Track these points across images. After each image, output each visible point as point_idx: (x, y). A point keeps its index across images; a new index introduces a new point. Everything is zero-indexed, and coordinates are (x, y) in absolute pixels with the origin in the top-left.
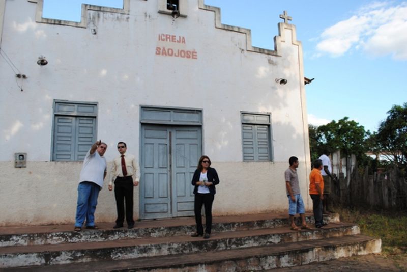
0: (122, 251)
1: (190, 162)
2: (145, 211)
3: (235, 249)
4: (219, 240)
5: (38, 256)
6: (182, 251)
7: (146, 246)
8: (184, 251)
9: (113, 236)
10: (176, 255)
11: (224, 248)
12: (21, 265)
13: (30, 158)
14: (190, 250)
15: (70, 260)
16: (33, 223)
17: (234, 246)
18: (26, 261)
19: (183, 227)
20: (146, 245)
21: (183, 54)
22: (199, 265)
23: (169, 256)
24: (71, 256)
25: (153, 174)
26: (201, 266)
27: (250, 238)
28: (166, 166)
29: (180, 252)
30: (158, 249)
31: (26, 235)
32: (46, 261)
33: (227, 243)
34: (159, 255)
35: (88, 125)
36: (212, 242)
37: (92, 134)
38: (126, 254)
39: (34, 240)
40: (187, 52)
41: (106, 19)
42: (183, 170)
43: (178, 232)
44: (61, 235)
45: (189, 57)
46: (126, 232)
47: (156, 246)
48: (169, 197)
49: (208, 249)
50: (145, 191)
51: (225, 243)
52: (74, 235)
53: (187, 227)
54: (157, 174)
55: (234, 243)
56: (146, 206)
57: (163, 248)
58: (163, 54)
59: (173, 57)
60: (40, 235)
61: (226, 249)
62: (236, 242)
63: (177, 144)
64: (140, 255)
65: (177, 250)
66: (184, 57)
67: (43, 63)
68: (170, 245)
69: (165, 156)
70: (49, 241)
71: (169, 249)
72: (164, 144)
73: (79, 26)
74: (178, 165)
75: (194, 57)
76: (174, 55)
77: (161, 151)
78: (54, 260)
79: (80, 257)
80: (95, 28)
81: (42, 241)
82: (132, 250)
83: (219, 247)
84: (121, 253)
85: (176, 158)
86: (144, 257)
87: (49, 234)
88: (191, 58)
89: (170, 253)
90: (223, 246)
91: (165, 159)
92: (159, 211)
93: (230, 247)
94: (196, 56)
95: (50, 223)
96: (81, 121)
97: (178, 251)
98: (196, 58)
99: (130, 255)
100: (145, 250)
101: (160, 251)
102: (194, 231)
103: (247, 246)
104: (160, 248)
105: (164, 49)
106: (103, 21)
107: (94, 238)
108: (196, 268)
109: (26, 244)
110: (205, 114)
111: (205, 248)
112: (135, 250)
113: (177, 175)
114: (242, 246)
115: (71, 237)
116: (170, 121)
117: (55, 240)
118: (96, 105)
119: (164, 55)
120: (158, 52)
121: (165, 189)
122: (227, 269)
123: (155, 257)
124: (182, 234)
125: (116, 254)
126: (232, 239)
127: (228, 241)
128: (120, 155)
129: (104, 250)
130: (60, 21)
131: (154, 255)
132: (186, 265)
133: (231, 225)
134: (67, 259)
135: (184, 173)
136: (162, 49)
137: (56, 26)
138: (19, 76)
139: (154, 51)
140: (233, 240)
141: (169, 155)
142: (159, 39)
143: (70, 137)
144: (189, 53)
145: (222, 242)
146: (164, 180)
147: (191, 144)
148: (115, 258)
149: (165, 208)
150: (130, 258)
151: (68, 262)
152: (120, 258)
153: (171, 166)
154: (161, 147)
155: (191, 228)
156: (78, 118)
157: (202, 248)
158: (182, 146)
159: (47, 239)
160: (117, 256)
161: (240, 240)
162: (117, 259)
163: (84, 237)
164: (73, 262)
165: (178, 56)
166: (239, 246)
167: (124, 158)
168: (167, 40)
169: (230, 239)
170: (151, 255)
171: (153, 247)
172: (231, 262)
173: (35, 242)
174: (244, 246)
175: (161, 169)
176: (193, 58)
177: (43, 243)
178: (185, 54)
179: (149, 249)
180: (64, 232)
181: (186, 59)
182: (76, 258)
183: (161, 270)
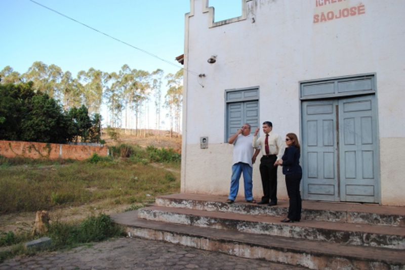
0: (247, 225)
1: (362, 138)
2: (309, 191)
3: (375, 248)
4: (352, 233)
5: (187, 217)
6: (305, 236)
7: (268, 225)
8: (308, 237)
9: (253, 211)
10: (298, 239)
11: (359, 244)
12: (176, 222)
13: (211, 141)
14: (314, 237)
15: (207, 224)
16: (214, 194)
17: (373, 244)
18: (179, 220)
19: (325, 211)
20: (267, 223)
21: (346, 13)
22: (304, 254)
23: (290, 238)
24: (207, 221)
25: (317, 152)
26: (306, 256)
27: (401, 238)
28: (332, 145)
29: (303, 237)
30: (279, 229)
31: (191, 201)
32: (191, 222)
33: (364, 238)
34: (280, 235)
35: (254, 109)
36: (343, 233)
37: (257, 116)
38: (250, 228)
39: (196, 205)
40: (351, 9)
41: (263, 4)
42: (353, 148)
43: (318, 217)
44: (214, 204)
45: (354, 14)
46: (265, 208)
47: (278, 226)
48: (336, 179)
49: (337, 240)
50: (308, 171)
51: (361, 238)
52: (223, 205)
53: (330, 213)
54: (323, 153)
55: (374, 240)
56: (310, 186)
57: (284, 230)
58: (322, 20)
59: (335, 20)
60: (200, 202)
61: (361, 246)
62: (377, 239)
63: (345, 119)
64: (262, 232)
65: (299, 234)
66: (347, 16)
67: (212, 61)
68: (292, 227)
69: (331, 132)
70: (206, 208)
71: (291, 231)
72: (329, 120)
73: (240, 19)
74: (346, 143)
75: (361, 12)
76: (335, 17)
77: (326, 128)
78: (196, 222)
79: (214, 224)
80: (254, 17)
81: (201, 207)
82: (255, 225)
83: (352, 241)
84: (246, 227)
85: (344, 134)
86: (266, 235)
87: (206, 202)
88: (357, 14)
89: (292, 236)
90: (357, 240)
91: (331, 136)
92: (324, 193)
93: (368, 243)
94: (364, 9)
95: (225, 194)
96: (248, 106)
97: (301, 235)
98: (364, 13)
99: (253, 230)
100: (266, 228)
101: (281, 232)
102: (339, 218)
103: (395, 247)
104: (282, 229)
105: (323, 15)
106: (260, 7)
107: (239, 210)
108: (300, 256)
109: (191, 208)
110: (379, 78)
111: (333, 238)
112: (258, 226)
113: (345, 154)
114: (386, 246)
115: (221, 207)
116: (334, 93)
117: (210, 207)
118: (258, 89)
119: (324, 21)
120: (316, 20)
121: (332, 169)
122: (339, 267)
123: (277, 236)
124: (324, 220)
125: (241, 226)
126: (372, 234)
127: (365, 235)
128: (265, 134)
129: (232, 221)
130: (225, 21)
131: (276, 234)
132: (288, 250)
133: (392, 218)
134: (205, 224)
135: (355, 152)
136: (320, 15)
137: (223, 26)
138: (200, 76)
139: (312, 19)
140: (373, 237)
141: (335, 132)
142: (317, 6)
143: (240, 121)
144: (353, 10)
145: (356, 235)
146: (330, 159)
147: (362, 117)
148: (241, 230)
149: (331, 190)
150: (253, 232)
151: (205, 226)
152: (245, 231)
153: (338, 143)
154: (326, 123)
155: (335, 214)
156: (245, 103)
157: (330, 238)
158: (352, 121)
159: (204, 206)
160: (242, 229)
161: (384, 237)
162: (242, 231)
163: (230, 208)
164: (209, 226)
165: (340, 17)
166: (381, 245)
167: (269, 137)
168: (325, 4)
169: (369, 234)
170: (272, 234)
171: (275, 227)
172: (345, 259)
173: (197, 207)
174: (390, 247)
175: (327, 147)
176: (359, 13)
177: (202, 209)
178: (348, 12)
179: (271, 227)
180: (216, 202)
181: (350, 17)
182: (211, 224)
183: (263, 249)
